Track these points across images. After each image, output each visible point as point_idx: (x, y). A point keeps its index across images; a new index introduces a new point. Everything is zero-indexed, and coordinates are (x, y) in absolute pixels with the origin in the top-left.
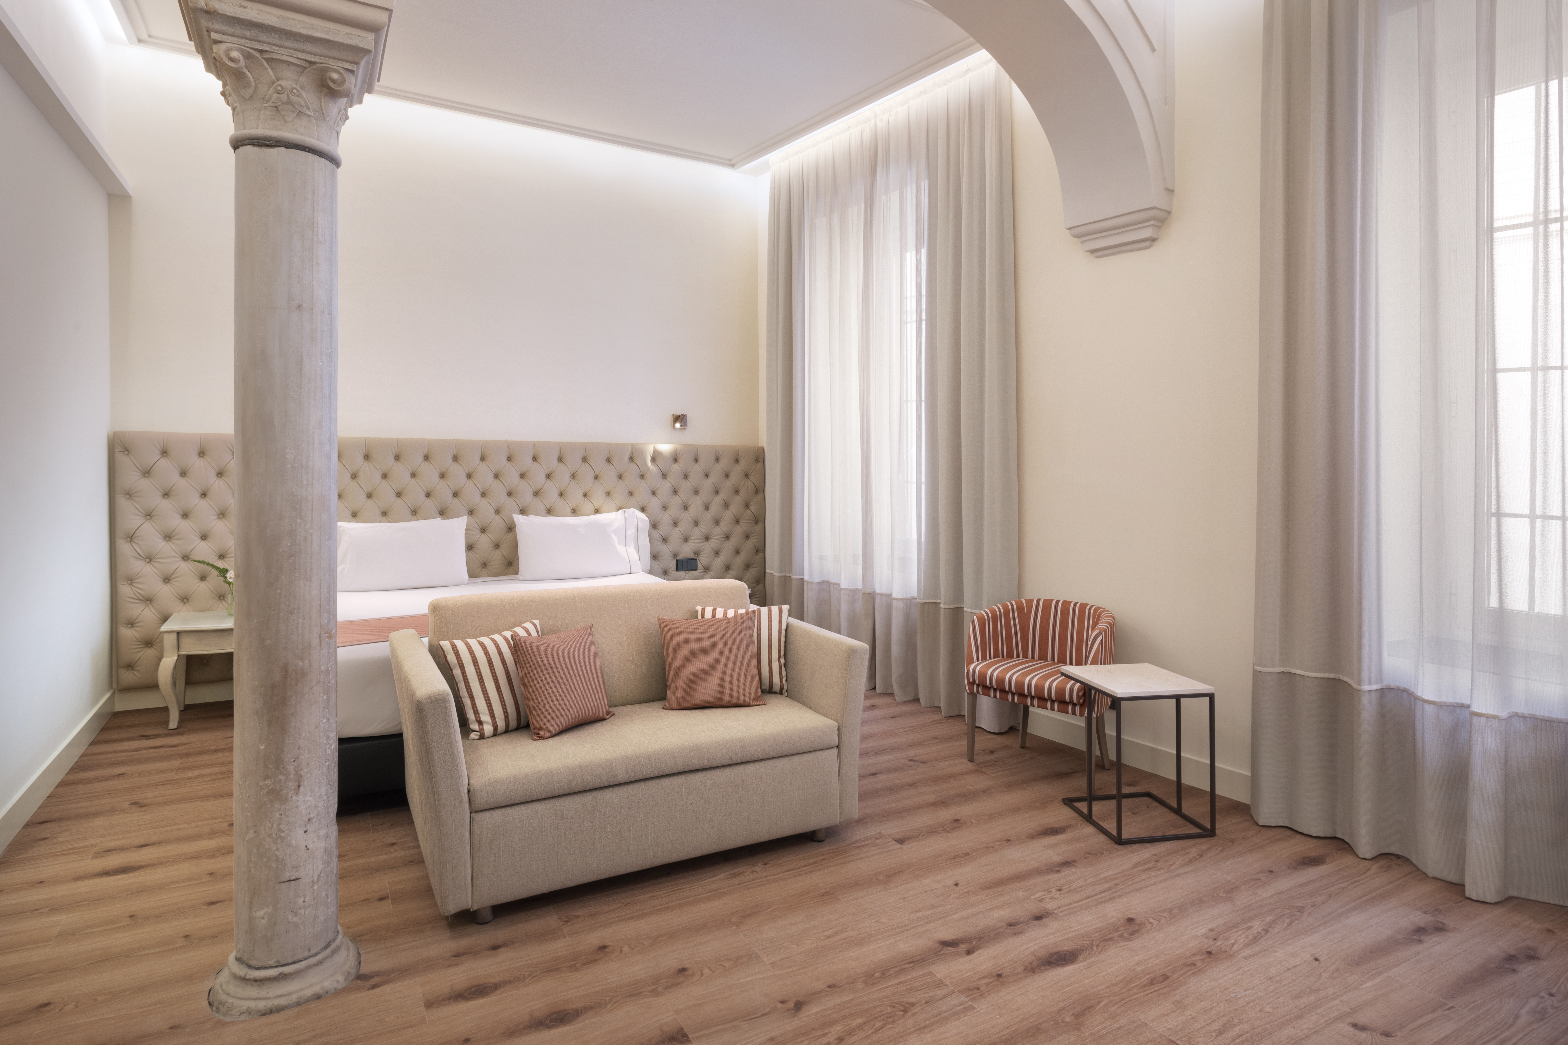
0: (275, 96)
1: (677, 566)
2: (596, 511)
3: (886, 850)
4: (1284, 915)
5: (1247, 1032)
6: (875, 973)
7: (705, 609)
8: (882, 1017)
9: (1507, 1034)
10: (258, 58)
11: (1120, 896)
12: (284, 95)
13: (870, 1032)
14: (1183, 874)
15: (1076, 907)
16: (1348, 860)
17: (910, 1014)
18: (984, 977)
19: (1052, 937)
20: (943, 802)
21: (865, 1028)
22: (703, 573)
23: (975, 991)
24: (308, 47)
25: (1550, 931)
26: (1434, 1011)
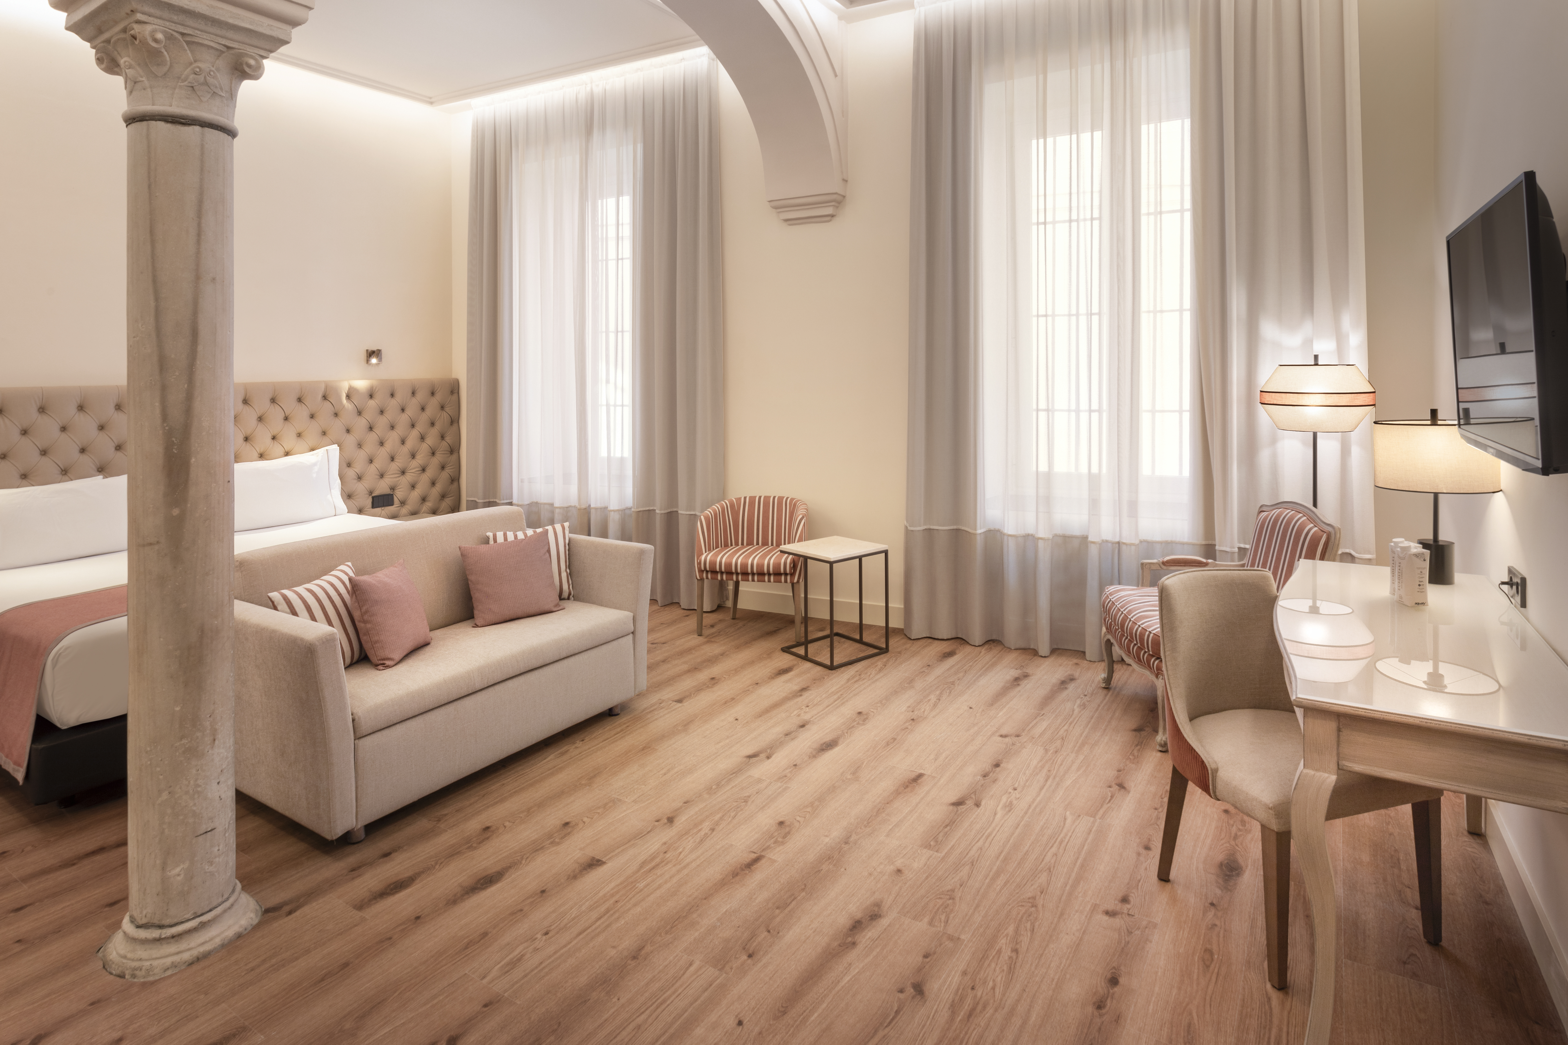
0: (192, 76)
1: (373, 503)
2: (286, 453)
3: (672, 709)
4: (945, 688)
5: (950, 755)
6: (712, 786)
7: (496, 534)
8: (733, 809)
9: (1071, 720)
10: (180, 40)
11: (847, 701)
12: (201, 76)
13: (730, 819)
14: (879, 679)
15: (823, 714)
16: (968, 649)
17: (749, 803)
18: (787, 769)
19: (816, 735)
20: (696, 668)
21: (725, 818)
22: (399, 508)
23: (785, 778)
24: (230, 34)
25: (1077, 664)
26: (1036, 718)
